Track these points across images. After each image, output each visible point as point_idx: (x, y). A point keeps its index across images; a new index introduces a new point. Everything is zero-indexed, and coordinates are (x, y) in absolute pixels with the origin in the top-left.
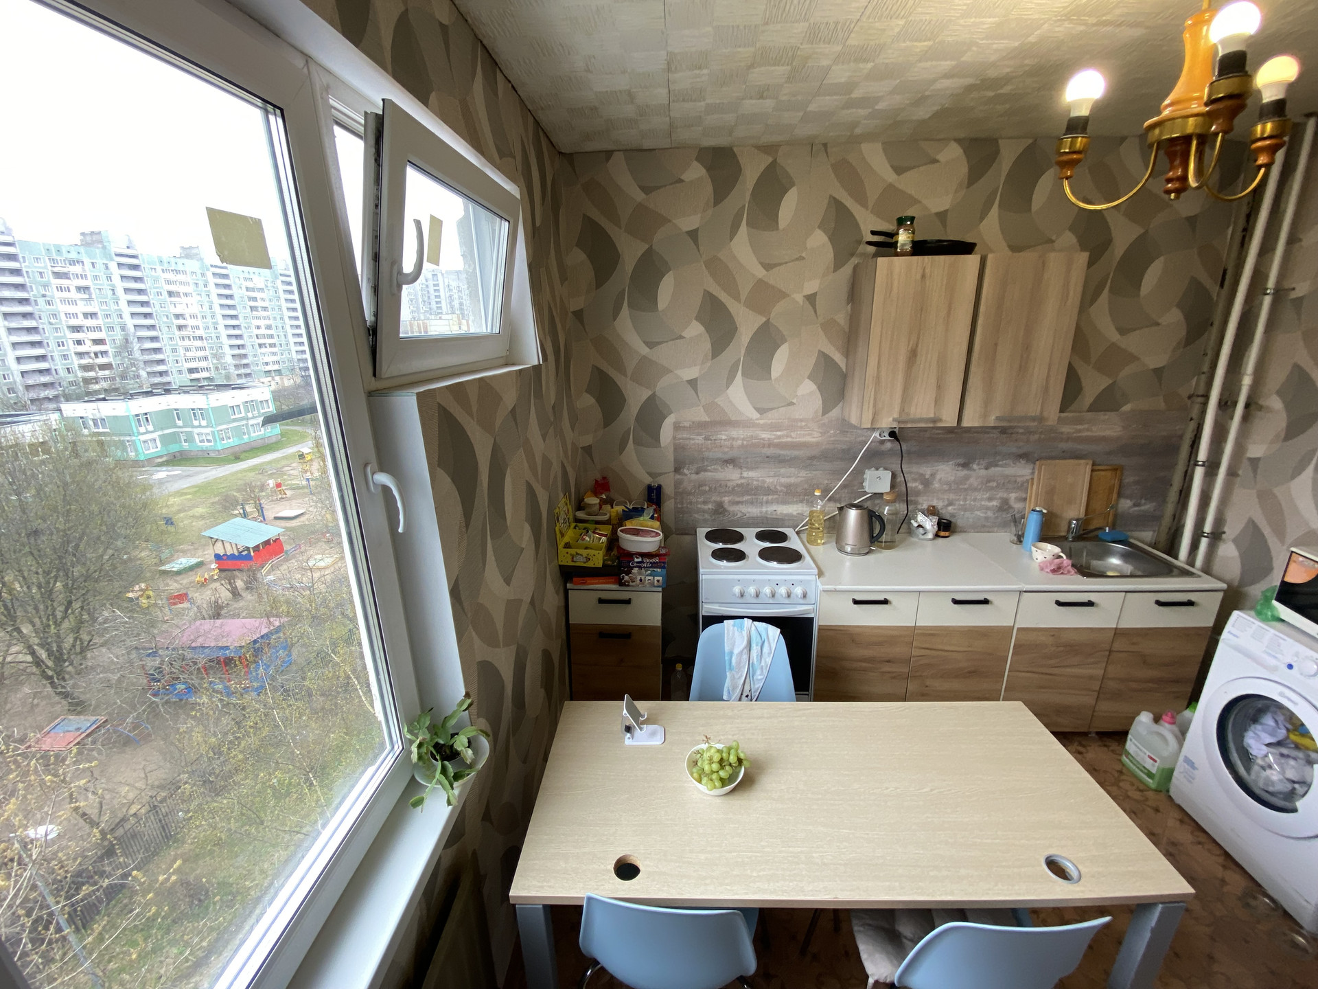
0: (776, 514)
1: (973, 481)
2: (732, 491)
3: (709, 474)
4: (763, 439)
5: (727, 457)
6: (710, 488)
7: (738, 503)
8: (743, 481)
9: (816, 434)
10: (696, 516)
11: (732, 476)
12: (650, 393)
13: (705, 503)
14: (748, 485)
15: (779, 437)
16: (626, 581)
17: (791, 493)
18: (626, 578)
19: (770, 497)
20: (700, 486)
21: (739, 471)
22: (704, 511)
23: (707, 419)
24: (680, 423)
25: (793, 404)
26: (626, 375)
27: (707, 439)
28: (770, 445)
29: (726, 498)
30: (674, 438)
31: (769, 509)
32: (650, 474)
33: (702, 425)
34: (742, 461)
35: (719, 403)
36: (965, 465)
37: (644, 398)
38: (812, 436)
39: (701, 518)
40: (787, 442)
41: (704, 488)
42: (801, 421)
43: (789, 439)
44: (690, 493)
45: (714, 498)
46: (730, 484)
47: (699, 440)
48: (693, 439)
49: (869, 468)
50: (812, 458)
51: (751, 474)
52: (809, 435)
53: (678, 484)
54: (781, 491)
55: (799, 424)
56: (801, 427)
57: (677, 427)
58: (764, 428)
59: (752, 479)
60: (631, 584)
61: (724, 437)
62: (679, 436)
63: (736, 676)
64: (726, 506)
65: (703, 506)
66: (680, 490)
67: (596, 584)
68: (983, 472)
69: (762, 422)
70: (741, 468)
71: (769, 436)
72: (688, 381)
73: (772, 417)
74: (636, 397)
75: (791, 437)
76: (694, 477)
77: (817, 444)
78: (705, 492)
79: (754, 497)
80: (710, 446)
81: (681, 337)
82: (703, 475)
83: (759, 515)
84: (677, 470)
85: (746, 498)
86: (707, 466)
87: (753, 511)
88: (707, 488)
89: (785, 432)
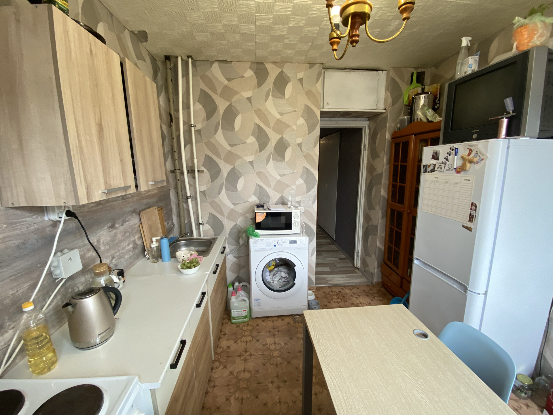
1: (119, 236)
36: (112, 227)
68: (122, 228)
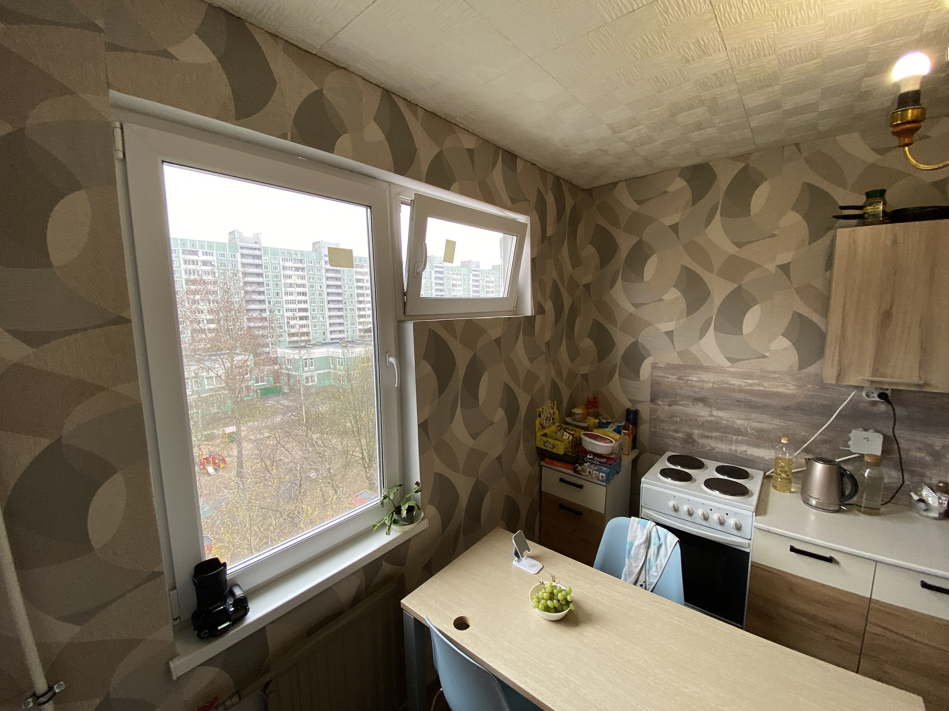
0: (746, 455)
2: (702, 426)
3: (681, 407)
4: (733, 385)
5: (697, 396)
6: (681, 420)
7: (707, 437)
8: (712, 419)
9: (791, 387)
10: (668, 441)
11: (702, 412)
12: (634, 340)
13: (676, 431)
14: (717, 423)
15: (751, 385)
16: (579, 470)
17: (762, 438)
18: (579, 468)
19: (740, 438)
20: (672, 416)
21: (709, 409)
22: (675, 438)
23: (681, 363)
24: (657, 363)
25: (765, 357)
26: (616, 326)
27: (680, 378)
28: (741, 391)
29: (696, 431)
30: (652, 375)
31: (738, 448)
32: (630, 400)
33: (675, 368)
34: (712, 401)
35: (692, 351)
37: (629, 343)
38: (789, 388)
39: (671, 443)
40: (759, 390)
41: (675, 419)
42: (774, 372)
43: (762, 388)
44: (663, 421)
45: (684, 429)
46: (699, 419)
47: (673, 379)
48: (668, 378)
49: (856, 428)
50: (786, 408)
51: (721, 414)
52: (783, 386)
53: (653, 412)
54: (752, 434)
55: (772, 375)
56: (774, 378)
57: (654, 367)
58: (734, 375)
59: (722, 418)
60: (582, 473)
61: (695, 379)
62: (655, 374)
63: (634, 565)
64: (696, 438)
65: (674, 434)
66: (655, 417)
67: (559, 467)
69: (732, 370)
70: (710, 406)
71: (740, 383)
72: (666, 333)
73: (743, 367)
74: (622, 342)
75: (763, 386)
76: (667, 408)
77: (793, 396)
78: (676, 423)
79: (723, 435)
80: (682, 385)
81: (661, 300)
82: (676, 408)
83: (728, 451)
84: (653, 400)
85: (715, 434)
86: (679, 401)
87: (723, 447)
88: (678, 420)
89: (757, 381)
